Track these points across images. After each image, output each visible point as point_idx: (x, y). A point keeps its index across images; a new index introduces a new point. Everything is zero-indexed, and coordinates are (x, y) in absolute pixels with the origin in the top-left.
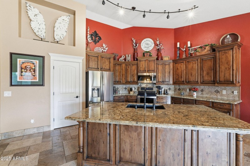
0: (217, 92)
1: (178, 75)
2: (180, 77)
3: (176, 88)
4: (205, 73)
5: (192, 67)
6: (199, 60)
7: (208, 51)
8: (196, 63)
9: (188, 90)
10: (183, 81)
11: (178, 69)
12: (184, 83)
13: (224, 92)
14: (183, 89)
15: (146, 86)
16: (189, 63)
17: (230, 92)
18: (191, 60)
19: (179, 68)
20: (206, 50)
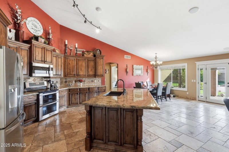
0: (92, 81)
1: (69, 69)
2: (72, 71)
3: (63, 81)
4: (90, 69)
5: (82, 64)
6: (86, 60)
7: (92, 55)
8: (84, 62)
9: (74, 82)
10: (75, 75)
11: (69, 64)
12: (75, 76)
13: (95, 81)
14: (69, 81)
15: (33, 80)
16: (79, 61)
17: (98, 81)
18: (81, 59)
19: (71, 63)
20: (91, 55)
